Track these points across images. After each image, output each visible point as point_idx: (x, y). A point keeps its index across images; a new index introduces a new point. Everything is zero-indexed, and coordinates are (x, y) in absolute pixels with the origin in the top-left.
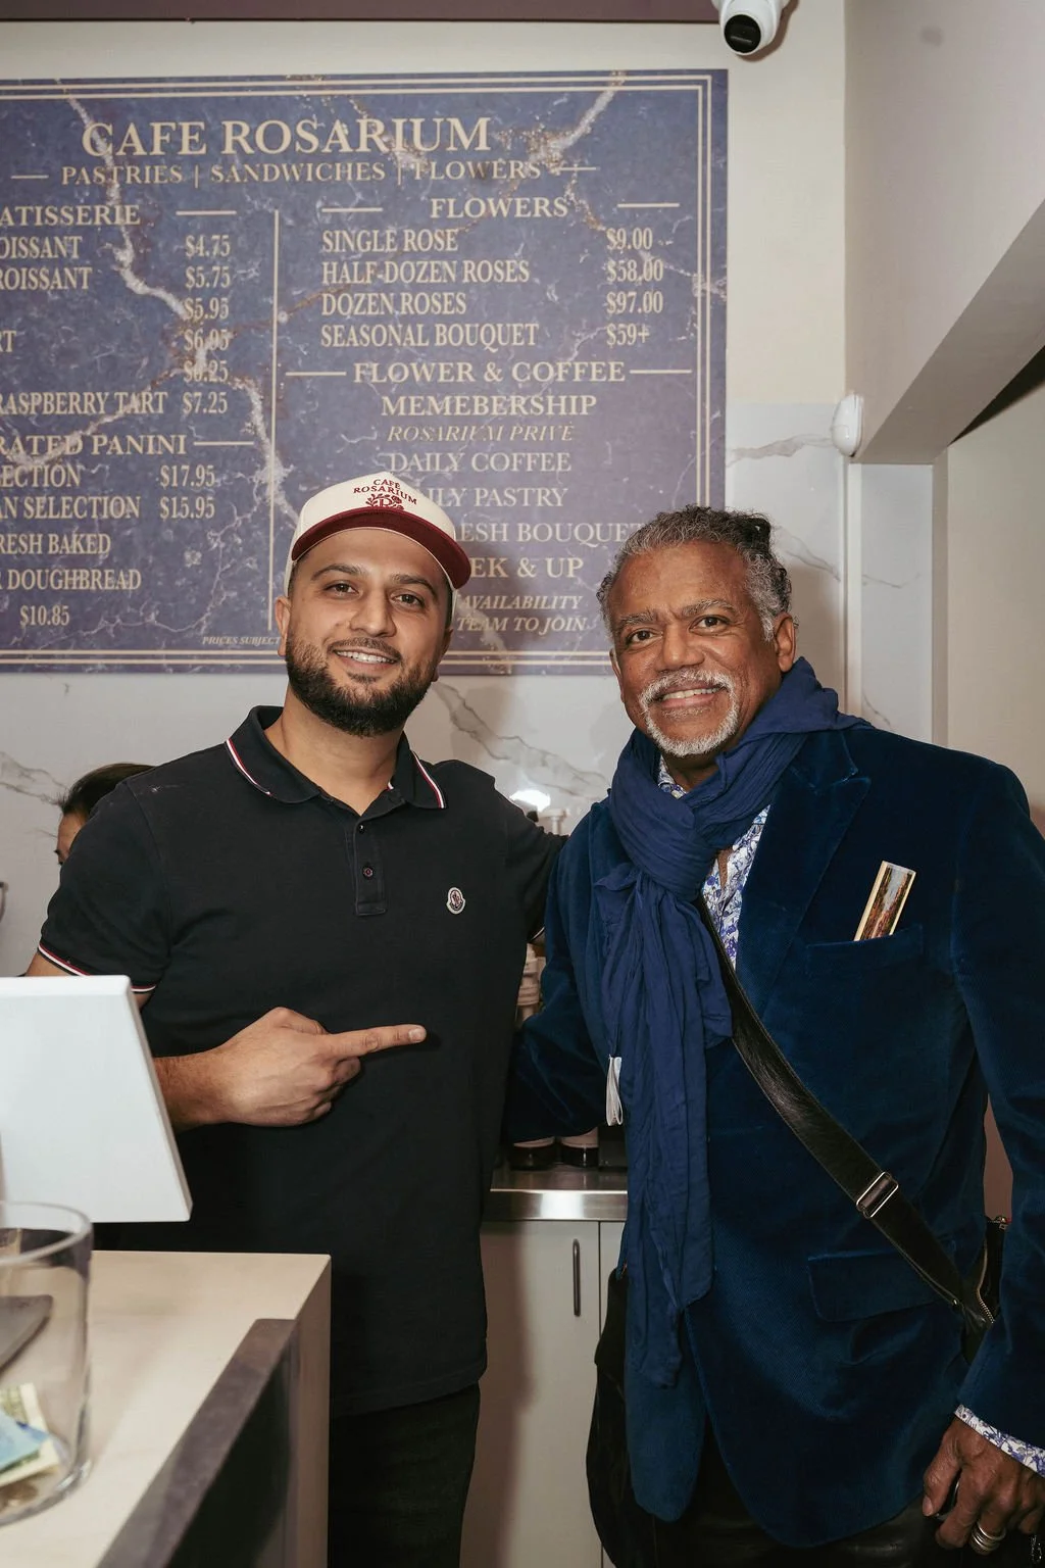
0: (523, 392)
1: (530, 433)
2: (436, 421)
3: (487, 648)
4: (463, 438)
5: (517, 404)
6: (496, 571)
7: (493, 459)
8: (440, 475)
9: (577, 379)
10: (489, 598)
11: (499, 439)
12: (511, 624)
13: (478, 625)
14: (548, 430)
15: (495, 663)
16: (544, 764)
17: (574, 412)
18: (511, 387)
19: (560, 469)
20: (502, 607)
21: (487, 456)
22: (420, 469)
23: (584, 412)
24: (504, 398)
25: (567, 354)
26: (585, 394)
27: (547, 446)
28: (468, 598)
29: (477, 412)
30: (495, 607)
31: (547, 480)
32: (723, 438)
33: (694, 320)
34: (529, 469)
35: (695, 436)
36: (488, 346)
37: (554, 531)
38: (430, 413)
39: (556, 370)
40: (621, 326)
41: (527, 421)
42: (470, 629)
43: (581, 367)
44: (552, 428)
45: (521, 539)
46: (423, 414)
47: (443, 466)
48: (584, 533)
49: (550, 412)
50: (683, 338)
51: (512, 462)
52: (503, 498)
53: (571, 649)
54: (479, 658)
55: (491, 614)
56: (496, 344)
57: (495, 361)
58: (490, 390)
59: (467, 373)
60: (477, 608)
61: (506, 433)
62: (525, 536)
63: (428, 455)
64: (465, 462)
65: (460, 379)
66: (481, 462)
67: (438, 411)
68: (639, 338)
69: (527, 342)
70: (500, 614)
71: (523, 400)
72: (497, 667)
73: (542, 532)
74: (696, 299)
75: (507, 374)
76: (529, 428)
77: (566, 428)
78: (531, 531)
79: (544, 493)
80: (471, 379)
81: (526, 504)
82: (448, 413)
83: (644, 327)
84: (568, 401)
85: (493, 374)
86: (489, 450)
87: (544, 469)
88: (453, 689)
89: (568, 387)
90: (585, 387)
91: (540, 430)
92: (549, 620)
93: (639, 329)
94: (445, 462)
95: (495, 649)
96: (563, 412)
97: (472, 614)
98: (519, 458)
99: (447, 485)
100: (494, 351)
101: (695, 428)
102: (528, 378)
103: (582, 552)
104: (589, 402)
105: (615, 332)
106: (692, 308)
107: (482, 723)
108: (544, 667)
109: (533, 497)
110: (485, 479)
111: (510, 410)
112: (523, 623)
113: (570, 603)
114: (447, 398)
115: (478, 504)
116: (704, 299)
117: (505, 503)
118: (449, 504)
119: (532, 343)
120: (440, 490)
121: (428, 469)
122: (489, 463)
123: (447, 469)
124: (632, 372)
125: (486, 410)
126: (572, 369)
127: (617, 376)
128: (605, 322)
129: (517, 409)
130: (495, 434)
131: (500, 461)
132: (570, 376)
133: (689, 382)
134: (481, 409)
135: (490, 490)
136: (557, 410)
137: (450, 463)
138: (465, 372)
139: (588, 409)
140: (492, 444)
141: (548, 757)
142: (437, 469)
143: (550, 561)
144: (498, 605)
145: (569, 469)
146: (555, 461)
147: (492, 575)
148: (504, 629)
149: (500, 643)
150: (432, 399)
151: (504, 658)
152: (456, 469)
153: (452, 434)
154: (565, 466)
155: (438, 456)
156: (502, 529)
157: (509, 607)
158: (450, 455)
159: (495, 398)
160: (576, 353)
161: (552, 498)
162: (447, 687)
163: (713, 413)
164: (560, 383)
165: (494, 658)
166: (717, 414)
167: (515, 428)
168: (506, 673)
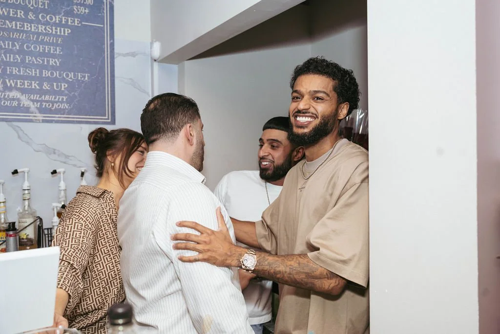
0: (44, 24)
1: (46, 39)
2: (9, 30)
3: (32, 113)
4: (21, 38)
5: (41, 28)
6: (35, 86)
7: (32, 46)
8: (11, 50)
9: (63, 22)
10: (32, 95)
11: (35, 39)
12: (41, 105)
13: (29, 105)
14: (53, 39)
15: (35, 118)
16: (55, 153)
17: (62, 34)
18: (39, 22)
19: (58, 53)
20: (37, 99)
21: (30, 45)
22: (3, 47)
23: (66, 34)
24: (36, 25)
25: (60, 14)
26: (67, 28)
27: (52, 44)
28: (24, 95)
29: (26, 29)
30: (35, 98)
31: (54, 56)
32: (113, 49)
33: (104, 9)
34: (47, 51)
35: (105, 47)
36: (29, 6)
37: (56, 74)
38: (7, 27)
39: (56, 18)
40: (79, 7)
41: (46, 34)
42: (25, 106)
43: (65, 19)
44: (55, 38)
45: (44, 76)
46: (4, 26)
47: (12, 46)
48: (67, 75)
49: (54, 33)
50: (100, 14)
51: (40, 48)
52: (37, 61)
53: (64, 114)
54: (29, 116)
55: (33, 101)
56: (32, 6)
57: (32, 11)
58: (31, 22)
59: (22, 14)
60: (28, 99)
61: (38, 38)
62: (46, 75)
63: (7, 42)
64: (21, 46)
65: (19, 16)
66: (28, 47)
67: (10, 26)
68: (85, 12)
69: (45, 7)
70: (37, 101)
71: (44, 27)
72: (36, 120)
73: (52, 74)
74: (104, 3)
75: (37, 17)
76: (46, 37)
77: (60, 39)
78: (48, 73)
79: (52, 60)
80: (23, 17)
81: (46, 63)
82: (14, 27)
83: (87, 9)
84: (60, 30)
85: (32, 16)
86: (31, 43)
87: (52, 52)
88: (19, 127)
89: (60, 25)
90: (66, 26)
91: (50, 38)
92: (55, 104)
93: (85, 9)
94: (13, 45)
95: (35, 113)
96: (59, 33)
97: (26, 101)
98: (42, 47)
99: (14, 54)
100: (32, 8)
101: (104, 45)
102: (45, 19)
103: (67, 82)
104: (68, 31)
105: (77, 9)
106: (103, 6)
107: (31, 139)
108: (54, 120)
109: (48, 61)
110: (30, 53)
111: (38, 30)
112: (46, 105)
113: (63, 99)
114: (14, 23)
115: (27, 62)
116: (107, 3)
117: (38, 63)
118: (16, 61)
119: (46, 7)
120: (12, 55)
121: (7, 47)
122: (31, 47)
123: (14, 48)
124: (83, 23)
125: (29, 29)
126: (61, 19)
127: (78, 24)
128: (73, 5)
129: (41, 30)
130: (33, 37)
131: (35, 48)
132: (61, 21)
133: (102, 29)
134: (27, 28)
135: (32, 58)
136: (56, 32)
137: (15, 46)
138: (20, 14)
139: (68, 33)
140: (32, 41)
141: (56, 151)
142: (10, 47)
143: (55, 84)
145: (61, 53)
146: (56, 50)
147: (33, 87)
148: (38, 106)
149: (37, 111)
150: (7, 22)
151: (39, 116)
152: (18, 48)
153: (16, 35)
154: (60, 52)
155: (10, 43)
156: (36, 72)
157: (40, 99)
158: (16, 43)
159: (33, 25)
160: (63, 14)
161: (55, 62)
162: (17, 126)
163: (110, 40)
164: (57, 23)
165: (35, 116)
166: (112, 41)
167: (41, 37)
168: (40, 122)
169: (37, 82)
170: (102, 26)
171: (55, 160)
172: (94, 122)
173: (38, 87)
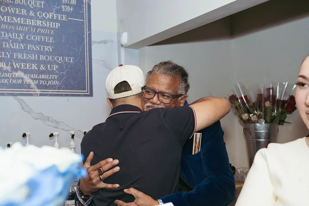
0: (40, 20)
1: (42, 31)
2: (16, 24)
3: (32, 89)
4: (24, 30)
5: (39, 23)
6: (34, 68)
7: (32, 36)
8: (17, 40)
9: (55, 18)
10: (32, 75)
11: (34, 31)
12: (39, 82)
13: (30, 82)
14: (47, 31)
16: (48, 120)
17: (54, 27)
18: (37, 18)
19: (51, 41)
20: (36, 77)
21: (31, 36)
22: (11, 37)
23: (57, 27)
24: (35, 20)
25: (52, 11)
26: (57, 23)
27: (47, 35)
28: (26, 75)
29: (27, 23)
30: (34, 77)
31: (48, 44)
32: (91, 38)
33: (84, 8)
34: (43, 41)
35: (84, 37)
36: (30, 6)
37: (50, 58)
38: (14, 22)
39: (49, 15)
40: (66, 6)
41: (43, 28)
42: (27, 83)
43: (56, 15)
44: (49, 30)
45: (41, 59)
46: (12, 22)
47: (18, 37)
48: (58, 59)
49: (48, 26)
50: (81, 12)
51: (38, 38)
52: (36, 48)
53: (55, 89)
54: (30, 91)
55: (33, 79)
56: (32, 6)
57: (32, 10)
58: (31, 18)
59: (25, 12)
60: (29, 78)
61: (36, 30)
62: (42, 59)
63: (14, 34)
64: (24, 37)
65: (23, 14)
66: (29, 37)
67: (16, 22)
68: (70, 10)
69: (41, 6)
70: (36, 79)
71: (41, 22)
72: (35, 94)
73: (47, 58)
74: (84, 3)
75: (36, 14)
76: (42, 29)
77: (52, 31)
78: (44, 57)
79: (47, 47)
80: (26, 14)
81: (42, 50)
82: (19, 22)
83: (71, 7)
84: (53, 24)
85: (32, 14)
86: (31, 34)
87: (47, 41)
88: (22, 100)
89: (52, 20)
90: (57, 21)
91: (45, 30)
92: (49, 81)
93: (70, 8)
94: (19, 36)
95: (35, 89)
96: (51, 27)
97: (28, 79)
98: (40, 37)
99: (19, 43)
100: (32, 7)
101: (84, 35)
102: (42, 16)
103: (58, 64)
104: (58, 25)
105: (64, 8)
106: (83, 5)
107: (31, 109)
108: (48, 94)
109: (44, 48)
110: (31, 42)
111: (37, 24)
112: (42, 82)
113: (54, 77)
114: (19, 19)
115: (29, 49)
116: (86, 3)
117: (36, 49)
118: (20, 48)
119: (42, 7)
120: (17, 44)
121: (14, 38)
122: (31, 37)
123: (19, 38)
124: (69, 18)
125: (30, 23)
126: (53, 16)
127: (65, 19)
128: (61, 5)
129: (39, 24)
130: (33, 30)
131: (35, 38)
132: (53, 17)
133: (83, 23)
134: (29, 23)
135: (32, 45)
136: (50, 26)
137: (20, 37)
138: (24, 12)
139: (58, 26)
140: (32, 33)
141: (49, 118)
142: (16, 38)
143: (49, 66)
144: (35, 77)
145: (53, 42)
146: (49, 39)
147: (33, 68)
148: (37, 83)
149: (36, 87)
150: (14, 18)
151: (37, 91)
152: (22, 38)
153: (20, 28)
154: (52, 41)
155: (16, 34)
156: (35, 56)
157: (38, 78)
158: (20, 34)
159: (33, 20)
160: (54, 12)
161: (49, 49)
162: (21, 99)
163: (88, 31)
164: (50, 19)
165: (34, 91)
166: (89, 32)
167: (38, 29)
168: (38, 96)
169: (36, 65)
170: (83, 20)
171: (49, 126)
172: (77, 94)
173: (36, 69)
